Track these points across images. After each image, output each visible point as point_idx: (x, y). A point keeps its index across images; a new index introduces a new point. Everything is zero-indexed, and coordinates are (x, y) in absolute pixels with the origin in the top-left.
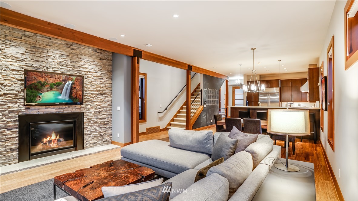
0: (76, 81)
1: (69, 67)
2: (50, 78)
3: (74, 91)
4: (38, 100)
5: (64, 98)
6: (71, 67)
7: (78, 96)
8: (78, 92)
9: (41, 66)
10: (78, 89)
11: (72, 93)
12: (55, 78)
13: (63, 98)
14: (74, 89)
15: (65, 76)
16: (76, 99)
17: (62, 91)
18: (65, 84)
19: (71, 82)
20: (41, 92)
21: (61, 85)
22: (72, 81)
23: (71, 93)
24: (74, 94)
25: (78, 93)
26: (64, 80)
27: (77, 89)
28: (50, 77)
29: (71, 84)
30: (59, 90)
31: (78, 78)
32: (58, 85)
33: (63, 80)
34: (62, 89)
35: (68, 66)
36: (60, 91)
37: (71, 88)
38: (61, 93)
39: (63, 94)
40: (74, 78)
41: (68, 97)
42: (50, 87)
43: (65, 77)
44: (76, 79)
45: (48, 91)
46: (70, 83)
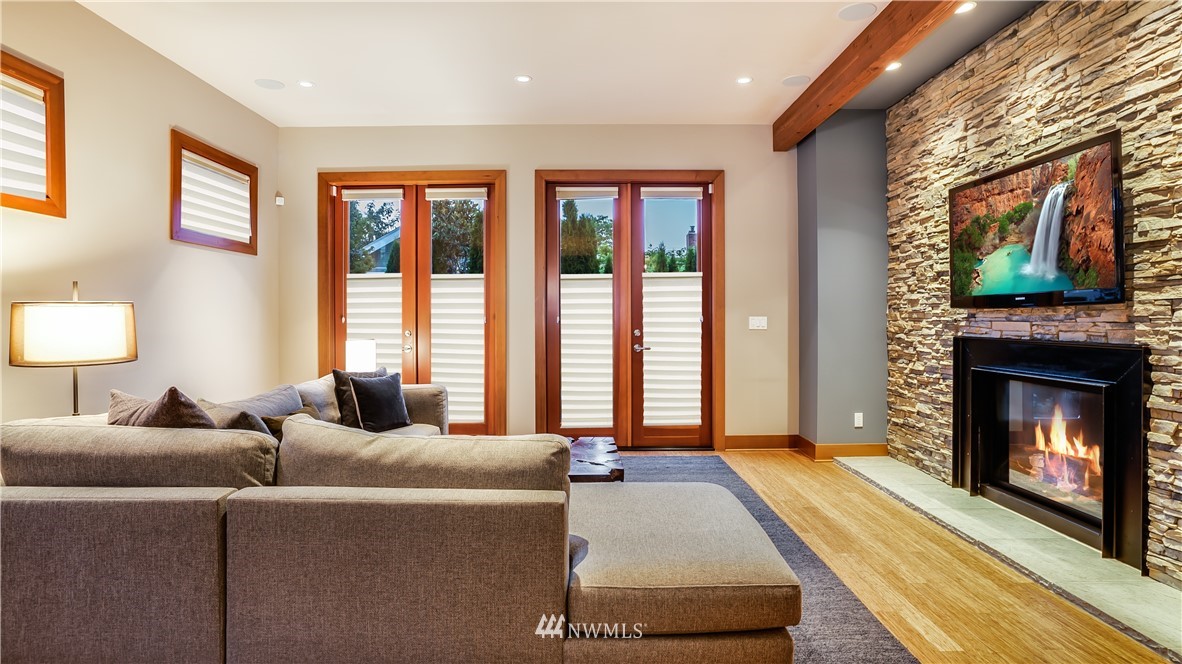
0: (1082, 174)
1: (1079, 113)
2: (999, 194)
3: (1076, 228)
4: (975, 285)
5: (1040, 273)
6: (1086, 110)
7: (1094, 251)
8: (1093, 229)
9: (996, 157)
10: (1093, 214)
11: (1068, 244)
12: (1012, 191)
13: (1036, 271)
14: (1077, 219)
15: (1037, 170)
16: (1086, 271)
17: (1033, 242)
18: (1041, 203)
19: (1060, 189)
20: (981, 254)
21: (1028, 215)
22: (1064, 180)
23: (1064, 241)
24: (1074, 241)
25: (1095, 235)
26: (1038, 189)
27: (1089, 214)
28: (996, 191)
29: (1061, 198)
30: (1024, 235)
31: (1090, 152)
32: (1018, 216)
33: (1034, 191)
34: (1032, 231)
35: (1078, 109)
36: (1027, 241)
37: (1065, 218)
38: (1030, 251)
39: (1038, 255)
40: (1072, 161)
41: (1054, 264)
42: (999, 231)
43: (1039, 172)
44: (1083, 164)
45: (995, 248)
46: (1057, 195)
